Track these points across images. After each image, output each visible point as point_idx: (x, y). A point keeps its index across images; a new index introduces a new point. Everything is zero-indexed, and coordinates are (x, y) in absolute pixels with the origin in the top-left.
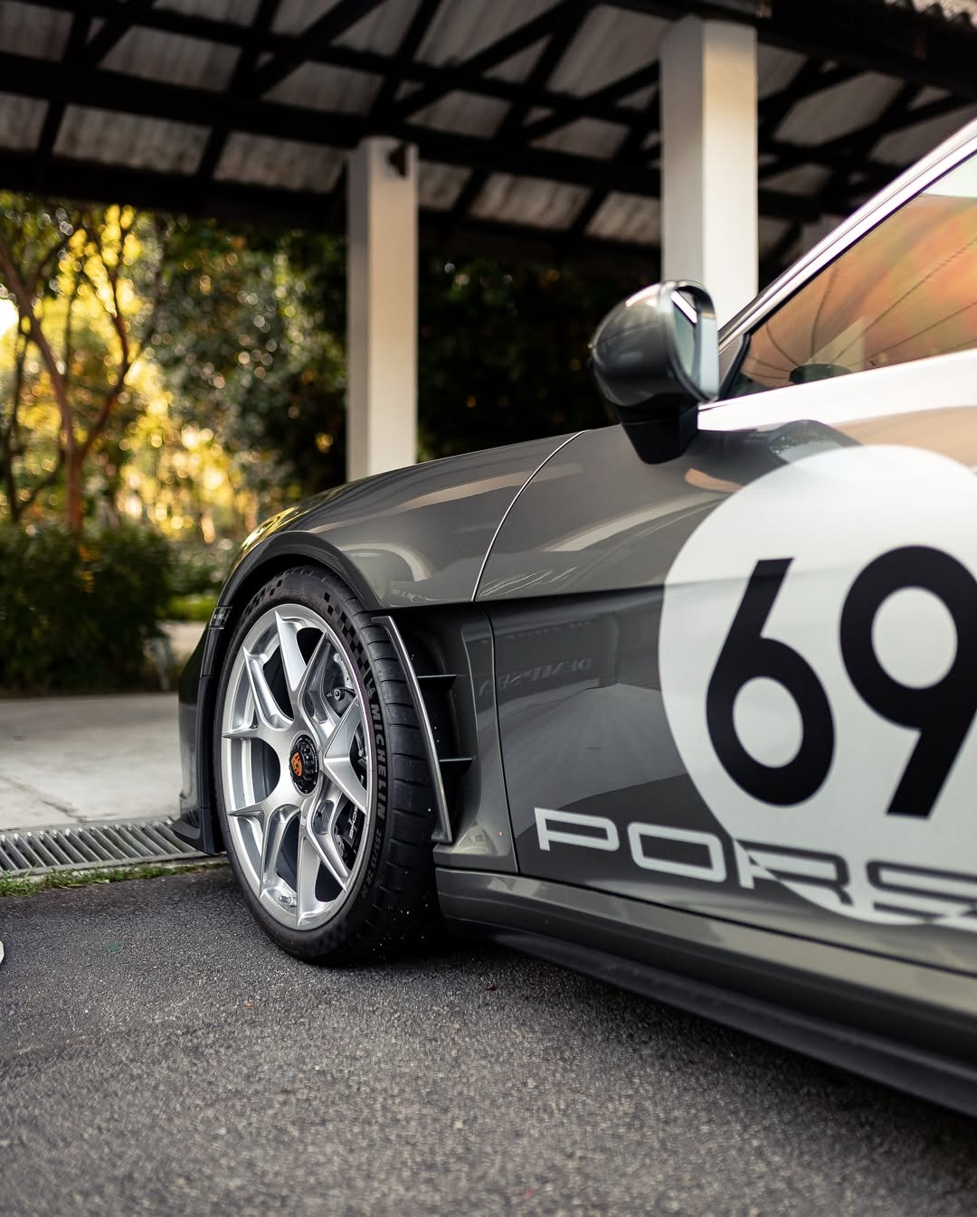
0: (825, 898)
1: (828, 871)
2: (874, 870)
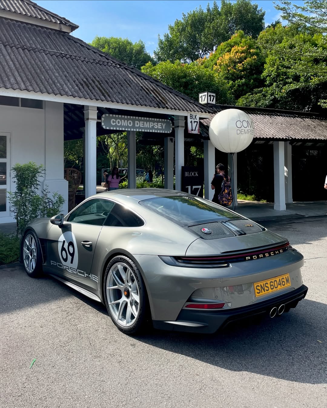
0: (68, 270)
1: (68, 268)
2: (70, 268)
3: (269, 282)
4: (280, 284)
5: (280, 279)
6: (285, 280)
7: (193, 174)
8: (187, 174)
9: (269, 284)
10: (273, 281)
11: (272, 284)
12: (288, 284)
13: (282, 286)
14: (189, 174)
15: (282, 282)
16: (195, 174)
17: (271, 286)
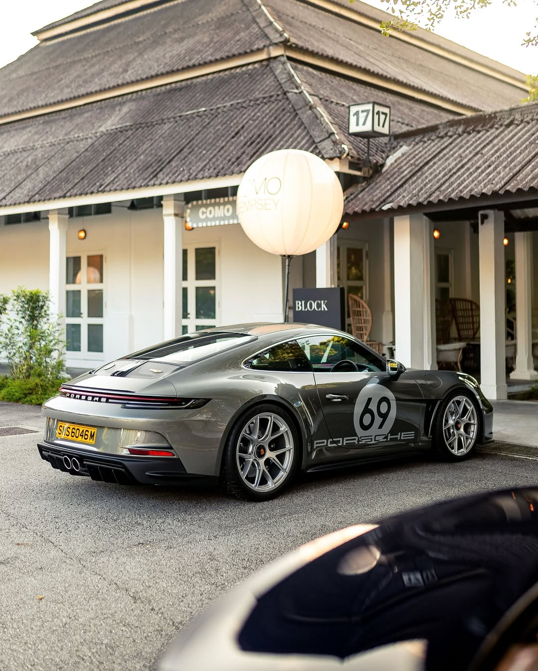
3: (71, 427)
4: (82, 436)
5: (83, 430)
6: (89, 434)
7: (314, 306)
8: (301, 305)
9: (71, 429)
10: (76, 428)
11: (74, 430)
12: (91, 440)
13: (83, 439)
14: (306, 307)
15: (85, 435)
16: (319, 306)
17: (72, 432)
